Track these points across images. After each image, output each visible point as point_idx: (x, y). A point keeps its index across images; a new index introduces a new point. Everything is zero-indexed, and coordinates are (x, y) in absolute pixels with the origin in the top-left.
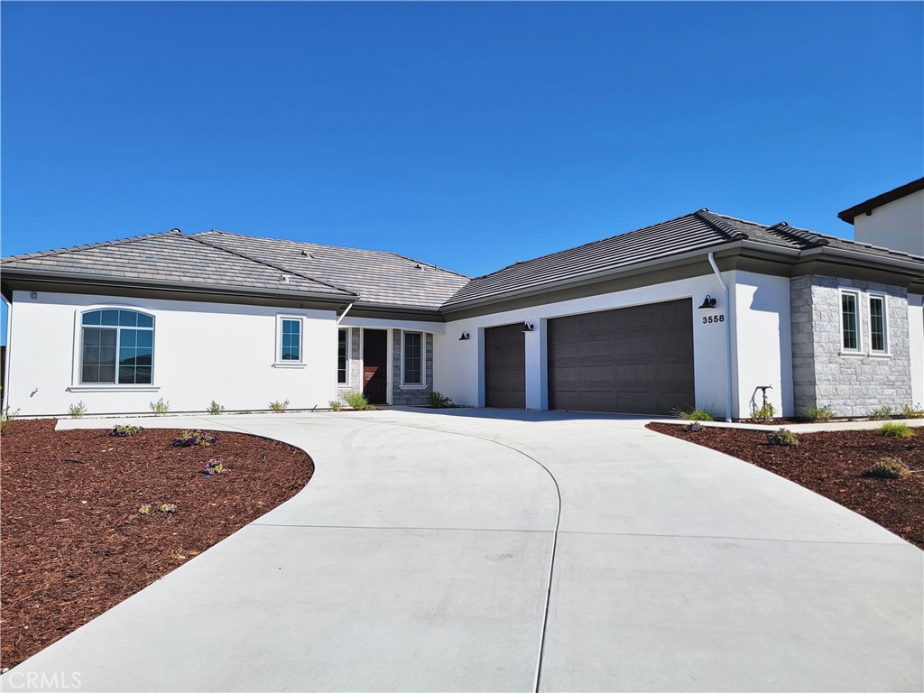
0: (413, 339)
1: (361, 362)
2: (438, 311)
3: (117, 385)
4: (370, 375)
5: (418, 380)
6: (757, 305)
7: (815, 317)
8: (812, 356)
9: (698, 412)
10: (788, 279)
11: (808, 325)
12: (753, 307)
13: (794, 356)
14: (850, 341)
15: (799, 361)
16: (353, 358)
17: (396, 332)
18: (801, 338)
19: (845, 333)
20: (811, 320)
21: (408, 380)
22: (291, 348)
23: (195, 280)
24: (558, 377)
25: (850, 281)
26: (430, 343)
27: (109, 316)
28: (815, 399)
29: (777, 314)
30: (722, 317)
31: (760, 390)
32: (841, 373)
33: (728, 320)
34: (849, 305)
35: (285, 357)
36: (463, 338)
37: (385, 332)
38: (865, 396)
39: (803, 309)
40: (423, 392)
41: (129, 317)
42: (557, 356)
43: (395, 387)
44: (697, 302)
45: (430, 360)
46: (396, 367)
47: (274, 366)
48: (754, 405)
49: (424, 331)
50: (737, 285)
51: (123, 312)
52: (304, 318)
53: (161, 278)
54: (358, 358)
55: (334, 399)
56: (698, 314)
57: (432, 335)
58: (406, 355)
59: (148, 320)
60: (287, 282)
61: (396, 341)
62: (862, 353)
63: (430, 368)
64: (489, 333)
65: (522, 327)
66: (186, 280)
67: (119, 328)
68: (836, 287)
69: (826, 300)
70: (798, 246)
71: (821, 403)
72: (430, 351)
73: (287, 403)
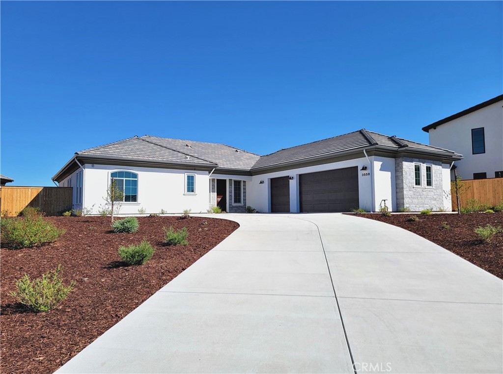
0: (237, 184)
1: (216, 193)
2: (250, 171)
3: (124, 202)
4: (219, 199)
5: (239, 202)
6: (383, 169)
7: (404, 174)
8: (403, 188)
9: (360, 209)
10: (394, 159)
11: (401, 177)
12: (381, 170)
13: (396, 188)
14: (418, 182)
15: (398, 190)
16: (212, 192)
17: (230, 180)
18: (399, 182)
19: (416, 180)
20: (402, 175)
21: (235, 202)
22: (191, 187)
23: (154, 159)
24: (304, 198)
25: (418, 160)
26: (245, 185)
27: (121, 174)
28: (404, 205)
29: (390, 173)
30: (369, 174)
31: (383, 201)
32: (414, 195)
33: (371, 174)
34: (417, 169)
35: (188, 191)
36: (261, 183)
37: (225, 180)
38: (423, 204)
39: (399, 171)
40: (242, 207)
41: (128, 175)
42: (303, 189)
43: (230, 205)
44: (360, 168)
45: (245, 193)
46: (230, 196)
47: (184, 195)
48: (381, 207)
49: (242, 180)
50: (375, 162)
51: (126, 172)
52: (196, 174)
53: (141, 158)
54: (214, 192)
55: (208, 209)
56: (360, 173)
57: (245, 181)
58: (235, 191)
59: (135, 176)
60: (188, 159)
61: (230, 184)
62: (423, 187)
63: (245, 196)
64: (273, 181)
65: (287, 179)
66: (151, 159)
67: (124, 179)
68: (412, 162)
69: (408, 167)
70: (397, 147)
71: (406, 206)
72: (245, 189)
73: (190, 210)
